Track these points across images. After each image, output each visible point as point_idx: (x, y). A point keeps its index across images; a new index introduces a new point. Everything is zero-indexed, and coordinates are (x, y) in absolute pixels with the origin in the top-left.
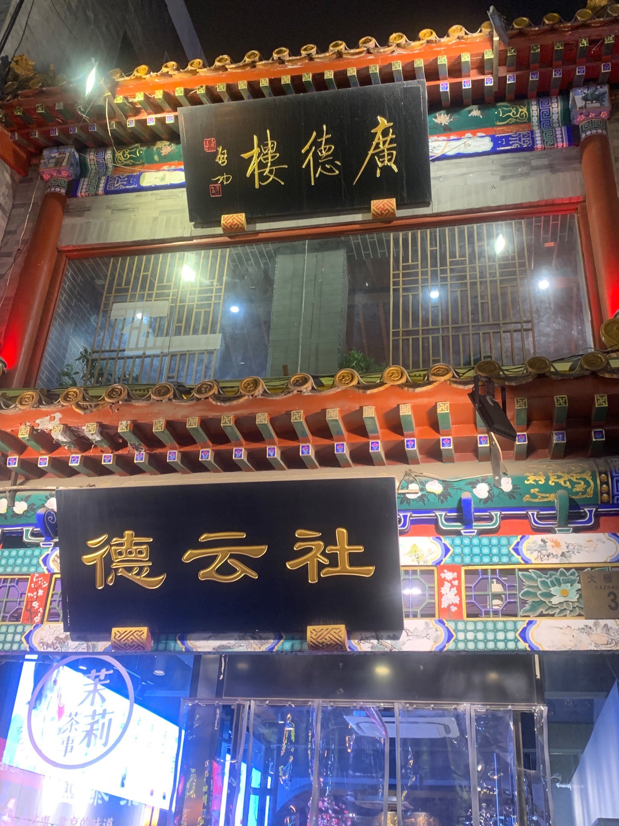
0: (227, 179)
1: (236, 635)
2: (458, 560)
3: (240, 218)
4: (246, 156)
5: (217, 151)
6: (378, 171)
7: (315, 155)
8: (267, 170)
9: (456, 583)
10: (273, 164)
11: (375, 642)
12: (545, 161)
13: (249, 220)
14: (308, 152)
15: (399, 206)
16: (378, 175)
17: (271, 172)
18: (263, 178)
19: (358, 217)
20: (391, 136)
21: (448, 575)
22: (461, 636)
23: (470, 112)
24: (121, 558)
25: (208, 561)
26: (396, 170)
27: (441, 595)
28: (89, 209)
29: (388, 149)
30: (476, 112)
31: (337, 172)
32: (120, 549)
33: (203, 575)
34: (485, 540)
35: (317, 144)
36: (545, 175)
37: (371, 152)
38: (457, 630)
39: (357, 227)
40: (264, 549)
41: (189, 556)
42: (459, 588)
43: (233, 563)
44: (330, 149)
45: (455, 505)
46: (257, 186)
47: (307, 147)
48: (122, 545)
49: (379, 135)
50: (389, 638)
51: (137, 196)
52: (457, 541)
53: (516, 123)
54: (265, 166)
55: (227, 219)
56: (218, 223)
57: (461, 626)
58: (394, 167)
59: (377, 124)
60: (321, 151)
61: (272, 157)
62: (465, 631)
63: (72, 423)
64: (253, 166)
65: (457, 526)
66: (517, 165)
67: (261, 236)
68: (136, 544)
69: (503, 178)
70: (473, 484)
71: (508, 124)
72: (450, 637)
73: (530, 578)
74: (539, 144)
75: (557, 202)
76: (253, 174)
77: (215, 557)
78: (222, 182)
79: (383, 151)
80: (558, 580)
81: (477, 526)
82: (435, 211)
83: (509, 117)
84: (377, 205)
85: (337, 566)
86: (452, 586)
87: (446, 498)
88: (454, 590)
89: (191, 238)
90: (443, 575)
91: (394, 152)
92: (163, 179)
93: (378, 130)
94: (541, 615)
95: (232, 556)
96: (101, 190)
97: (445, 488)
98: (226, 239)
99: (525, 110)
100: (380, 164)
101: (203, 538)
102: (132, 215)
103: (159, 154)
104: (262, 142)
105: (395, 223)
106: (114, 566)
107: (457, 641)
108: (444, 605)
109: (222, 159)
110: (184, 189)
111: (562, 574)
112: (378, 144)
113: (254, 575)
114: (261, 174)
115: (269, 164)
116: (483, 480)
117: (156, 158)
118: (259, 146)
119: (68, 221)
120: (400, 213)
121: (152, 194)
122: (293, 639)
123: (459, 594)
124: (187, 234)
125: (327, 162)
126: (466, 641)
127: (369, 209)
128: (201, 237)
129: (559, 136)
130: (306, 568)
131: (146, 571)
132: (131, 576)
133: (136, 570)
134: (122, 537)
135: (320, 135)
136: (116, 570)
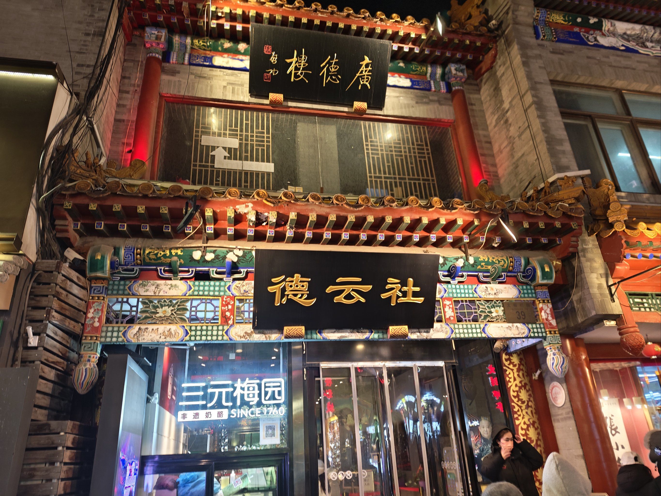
0: (276, 72)
1: (349, 331)
2: (451, 295)
3: (280, 97)
4: (288, 61)
5: (272, 54)
6: (360, 86)
7: (328, 70)
8: (300, 72)
9: (451, 306)
10: (303, 69)
11: (418, 334)
12: (436, 98)
13: (285, 99)
14: (324, 67)
15: (369, 107)
16: (360, 88)
17: (301, 73)
18: (296, 76)
19: (346, 109)
20: (370, 68)
21: (447, 303)
22: (457, 331)
23: (399, 63)
24: (291, 289)
25: (340, 292)
26: (369, 88)
27: (445, 312)
28: (179, 72)
29: (367, 75)
30: (402, 64)
31: (338, 82)
32: (290, 284)
33: (336, 299)
34: (462, 286)
35: (329, 63)
36: (436, 105)
37: (358, 75)
38: (455, 328)
39: (345, 114)
40: (370, 287)
41: (330, 289)
42: (452, 308)
43: (353, 294)
44: (336, 67)
45: (447, 269)
46: (292, 80)
47: (324, 64)
48: (292, 281)
49: (364, 66)
50: (425, 332)
51: (210, 70)
52: (449, 286)
53: (419, 75)
54: (299, 69)
55: (272, 96)
56: (267, 97)
57: (456, 326)
58: (368, 85)
59: (364, 60)
60: (331, 68)
61: (304, 65)
62: (459, 329)
63: (260, 210)
64: (292, 68)
65: (448, 279)
66: (423, 97)
67: (291, 109)
68: (301, 282)
69: (417, 103)
70: (457, 259)
71: (416, 74)
72: (452, 331)
73: (482, 304)
74: (433, 89)
75: (442, 120)
76: (291, 72)
77: (344, 290)
78: (272, 74)
79: (364, 75)
80: (493, 305)
81: (458, 279)
82: (385, 114)
83: (417, 70)
84: (357, 104)
85: (406, 297)
86: (450, 308)
87: (444, 265)
88: (451, 310)
89: (249, 103)
90: (445, 303)
91: (370, 77)
92: (228, 63)
93: (364, 63)
94: (489, 321)
95: (353, 290)
96: (186, 62)
97: (444, 261)
98: (270, 108)
99: (425, 68)
100: (362, 83)
101: (338, 281)
102: (209, 81)
103: (222, 47)
104: (299, 55)
105: (365, 116)
106: (286, 293)
107: (456, 333)
108: (447, 317)
109: (274, 59)
110: (248, 73)
111: (495, 303)
112: (362, 71)
113: (363, 300)
114: (295, 74)
115: (301, 69)
116: (461, 258)
117: (220, 49)
118: (297, 57)
119: (164, 78)
120: (368, 111)
121: (220, 71)
122: (378, 333)
123: (453, 311)
124: (246, 100)
125: (334, 75)
126: (460, 333)
127: (352, 106)
128: (255, 104)
129: (442, 86)
130: (390, 298)
131: (305, 296)
132: (296, 299)
133: (299, 296)
134: (293, 277)
135: (332, 59)
136: (288, 295)
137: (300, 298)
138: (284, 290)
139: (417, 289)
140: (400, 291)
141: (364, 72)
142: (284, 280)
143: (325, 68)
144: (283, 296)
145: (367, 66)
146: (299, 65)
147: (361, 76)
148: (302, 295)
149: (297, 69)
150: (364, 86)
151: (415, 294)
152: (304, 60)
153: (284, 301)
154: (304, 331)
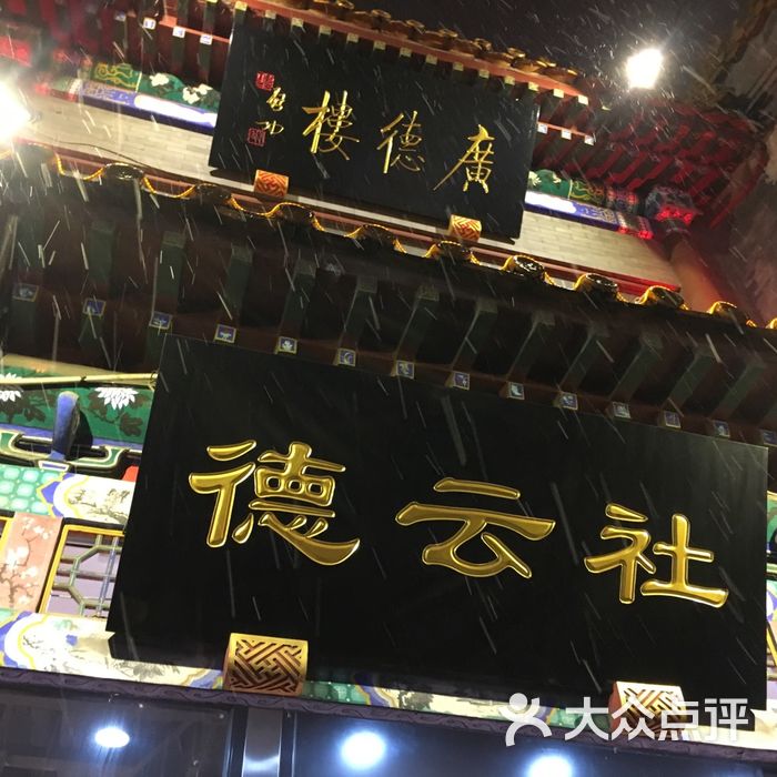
0: (277, 129)
3: (280, 181)
4: (308, 110)
5: (272, 93)
6: (467, 184)
7: (396, 141)
8: (332, 137)
13: (293, 187)
14: (388, 134)
15: (484, 233)
16: (465, 189)
17: (336, 140)
18: (323, 143)
19: (432, 229)
24: (272, 492)
26: (487, 191)
29: (483, 165)
31: (418, 169)
33: (431, 554)
35: (401, 129)
37: (463, 160)
39: (428, 239)
40: (549, 525)
41: (410, 514)
43: (492, 542)
46: (314, 150)
47: (388, 128)
48: (281, 467)
49: (477, 145)
54: (331, 131)
55: (263, 177)
56: (250, 180)
58: (485, 187)
59: (477, 132)
61: (343, 124)
64: (315, 126)
74: (624, 225)
76: (312, 134)
78: (269, 130)
79: (477, 164)
84: (459, 222)
85: (668, 579)
93: (477, 139)
100: (470, 178)
104: (335, 103)
105: (475, 249)
106: (255, 506)
109: (276, 101)
112: (472, 155)
113: (524, 571)
115: (337, 131)
118: (329, 105)
124: (201, 178)
125: (407, 153)
127: (446, 223)
129: (643, 225)
130: (615, 574)
131: (321, 527)
132: (285, 531)
133: (301, 522)
134: (285, 452)
135: (407, 120)
136: (259, 515)
137: (302, 531)
138: (245, 492)
139: (706, 556)
140: (648, 552)
141: (476, 157)
142: (251, 458)
143: (391, 139)
144: (239, 514)
145: (483, 145)
146: (332, 123)
147: (469, 165)
148: (312, 521)
149: (326, 129)
150: (475, 186)
151: (698, 574)
152: (346, 114)
153: (244, 532)
154: (304, 657)
